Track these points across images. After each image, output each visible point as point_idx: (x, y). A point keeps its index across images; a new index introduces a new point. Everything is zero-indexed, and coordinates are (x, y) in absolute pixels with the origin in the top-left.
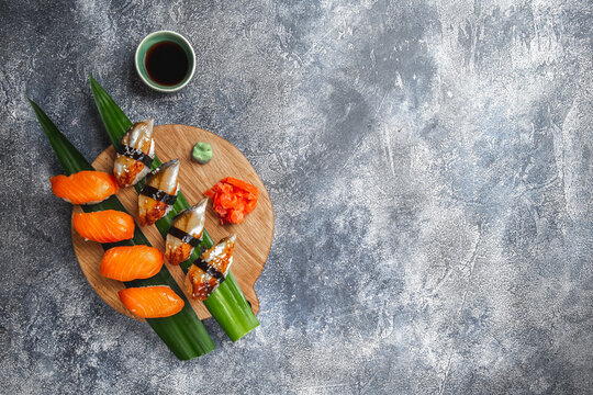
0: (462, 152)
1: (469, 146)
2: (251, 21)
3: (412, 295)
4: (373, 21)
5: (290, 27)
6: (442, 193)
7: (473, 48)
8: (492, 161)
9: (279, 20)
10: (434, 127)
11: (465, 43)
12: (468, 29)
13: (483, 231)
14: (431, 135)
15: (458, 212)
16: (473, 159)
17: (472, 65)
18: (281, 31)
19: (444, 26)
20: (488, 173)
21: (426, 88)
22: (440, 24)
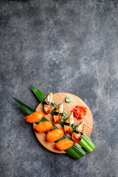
0: (105, 123)
1: (107, 120)
2: (41, 83)
3: (90, 169)
4: (78, 82)
5: (53, 84)
6: (99, 136)
7: (108, 91)
8: (115, 126)
9: (49, 82)
10: (96, 115)
11: (106, 89)
12: (107, 85)
13: (113, 148)
14: (96, 117)
15: (105, 142)
16: (109, 125)
17: (108, 96)
18: (50, 86)
19: (100, 84)
20: (114, 129)
21: (94, 103)
22: (98, 83)
